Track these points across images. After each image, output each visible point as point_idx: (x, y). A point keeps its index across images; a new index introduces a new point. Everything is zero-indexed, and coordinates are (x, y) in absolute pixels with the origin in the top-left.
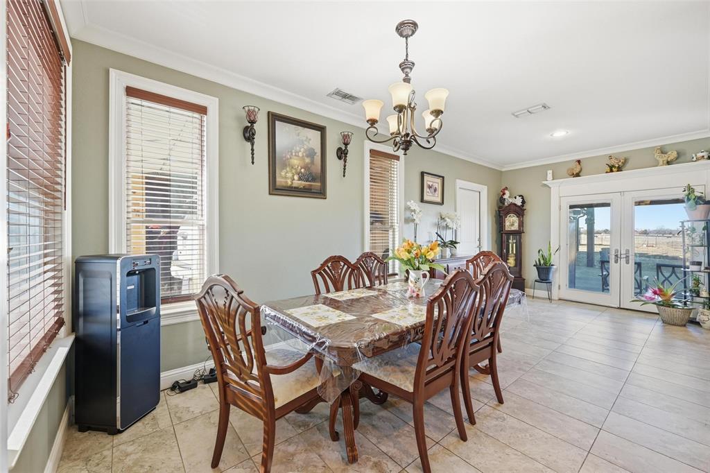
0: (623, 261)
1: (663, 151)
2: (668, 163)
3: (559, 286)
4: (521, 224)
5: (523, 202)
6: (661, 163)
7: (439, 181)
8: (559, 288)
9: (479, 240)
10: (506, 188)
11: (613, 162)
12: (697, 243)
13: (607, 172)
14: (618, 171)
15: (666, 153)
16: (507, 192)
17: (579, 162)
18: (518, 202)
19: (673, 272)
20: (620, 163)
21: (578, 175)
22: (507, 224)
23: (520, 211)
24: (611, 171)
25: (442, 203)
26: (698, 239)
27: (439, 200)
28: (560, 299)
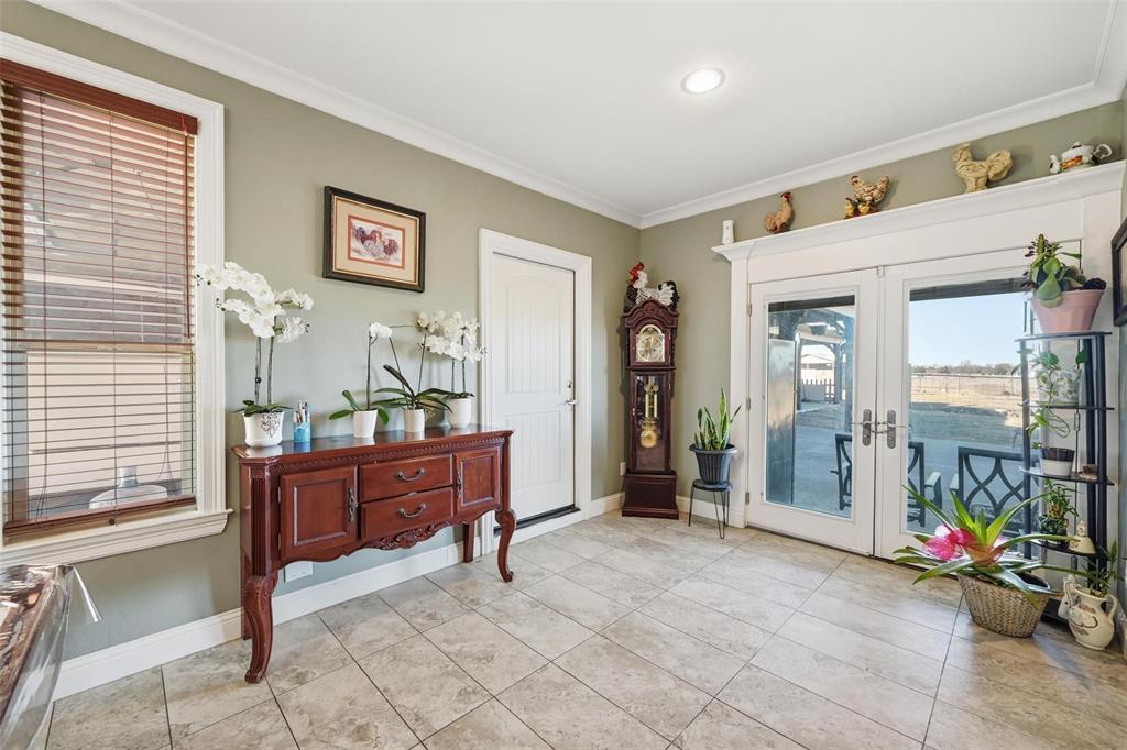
0: (882, 439)
1: (976, 152)
2: (989, 184)
3: (748, 495)
4: (671, 349)
5: (675, 298)
6: (971, 185)
7: (410, 224)
8: (747, 501)
9: (573, 386)
10: (640, 267)
11: (862, 190)
12: (1063, 399)
13: (848, 217)
14: (870, 211)
15: (984, 159)
16: (642, 275)
17: (787, 195)
18: (665, 297)
19: (998, 470)
20: (875, 193)
21: (786, 227)
22: (640, 348)
23: (668, 319)
24: (856, 213)
25: (419, 287)
26: (1064, 387)
27: (408, 276)
28: (748, 526)
